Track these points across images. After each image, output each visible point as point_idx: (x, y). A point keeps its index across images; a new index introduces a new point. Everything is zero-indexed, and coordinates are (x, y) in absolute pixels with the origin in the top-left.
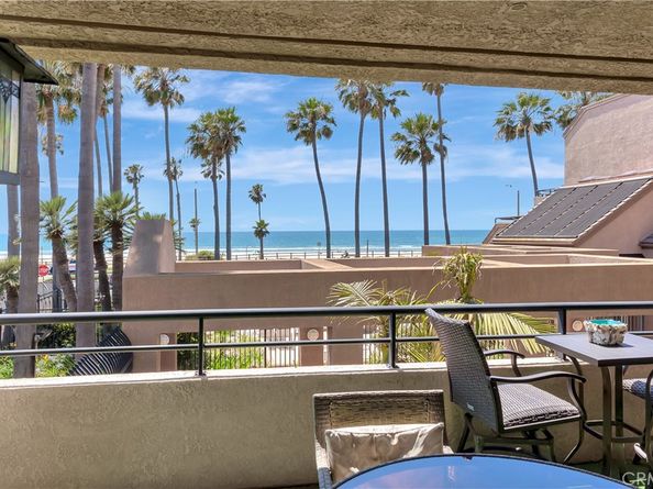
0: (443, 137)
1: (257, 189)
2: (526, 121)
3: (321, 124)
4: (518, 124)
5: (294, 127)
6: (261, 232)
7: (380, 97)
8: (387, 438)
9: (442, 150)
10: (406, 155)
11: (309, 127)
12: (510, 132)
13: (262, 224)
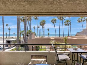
0: (70, 22)
1: (48, 29)
2: (81, 20)
3: (55, 21)
4: (80, 20)
5: (52, 22)
6: (49, 34)
7: (62, 18)
8: (39, 61)
9: (70, 24)
10: (66, 25)
11: (54, 22)
12: (79, 22)
13: (49, 33)
